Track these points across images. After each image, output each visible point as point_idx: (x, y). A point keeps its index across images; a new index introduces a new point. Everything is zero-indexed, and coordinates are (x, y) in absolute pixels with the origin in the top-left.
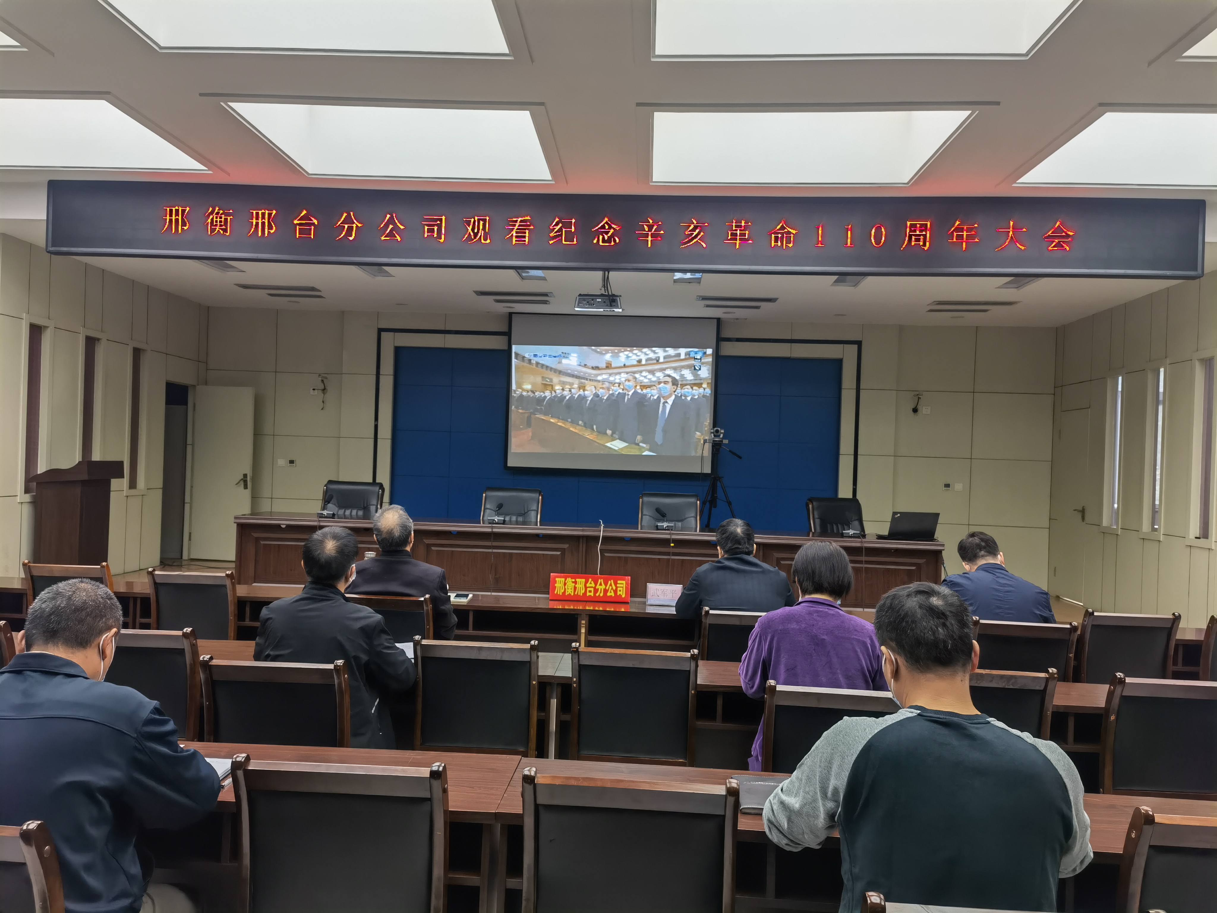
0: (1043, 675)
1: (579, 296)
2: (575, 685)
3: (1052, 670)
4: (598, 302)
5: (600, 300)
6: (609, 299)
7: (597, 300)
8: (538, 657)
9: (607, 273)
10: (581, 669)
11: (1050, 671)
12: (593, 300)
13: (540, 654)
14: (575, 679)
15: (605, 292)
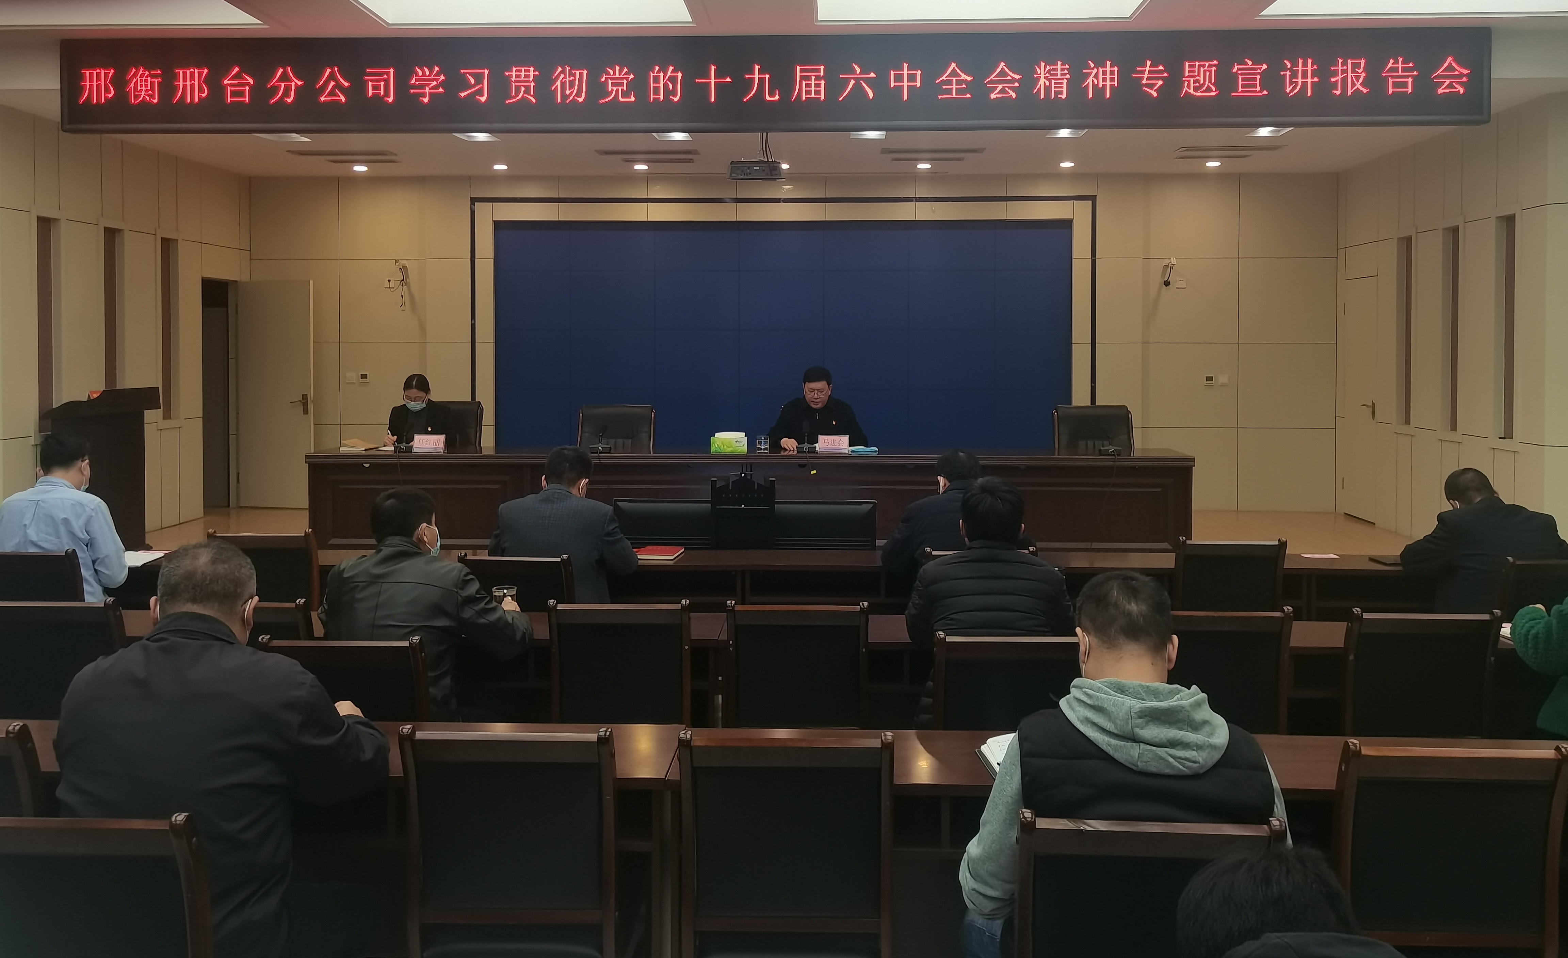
0: (1278, 614)
1: (731, 164)
2: (731, 649)
3: (1288, 609)
4: (756, 170)
5: (758, 168)
6: (769, 166)
7: (755, 168)
8: (690, 618)
9: (765, 134)
10: (739, 631)
11: (1286, 610)
12: (749, 168)
13: (692, 614)
14: (731, 642)
15: (764, 158)
